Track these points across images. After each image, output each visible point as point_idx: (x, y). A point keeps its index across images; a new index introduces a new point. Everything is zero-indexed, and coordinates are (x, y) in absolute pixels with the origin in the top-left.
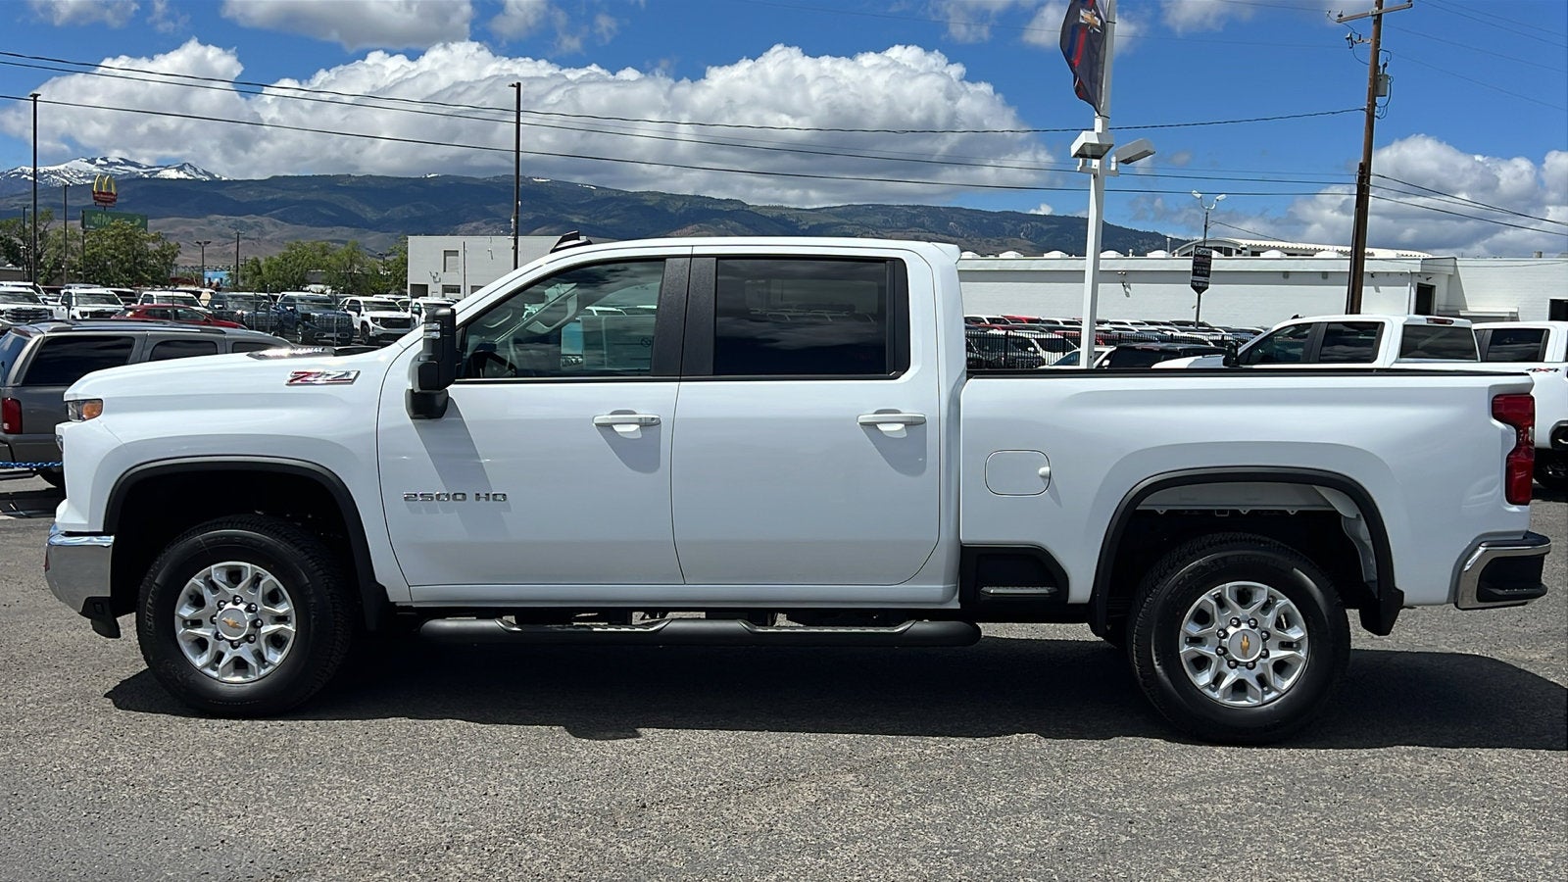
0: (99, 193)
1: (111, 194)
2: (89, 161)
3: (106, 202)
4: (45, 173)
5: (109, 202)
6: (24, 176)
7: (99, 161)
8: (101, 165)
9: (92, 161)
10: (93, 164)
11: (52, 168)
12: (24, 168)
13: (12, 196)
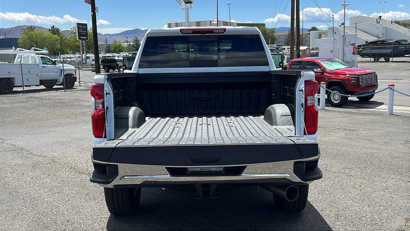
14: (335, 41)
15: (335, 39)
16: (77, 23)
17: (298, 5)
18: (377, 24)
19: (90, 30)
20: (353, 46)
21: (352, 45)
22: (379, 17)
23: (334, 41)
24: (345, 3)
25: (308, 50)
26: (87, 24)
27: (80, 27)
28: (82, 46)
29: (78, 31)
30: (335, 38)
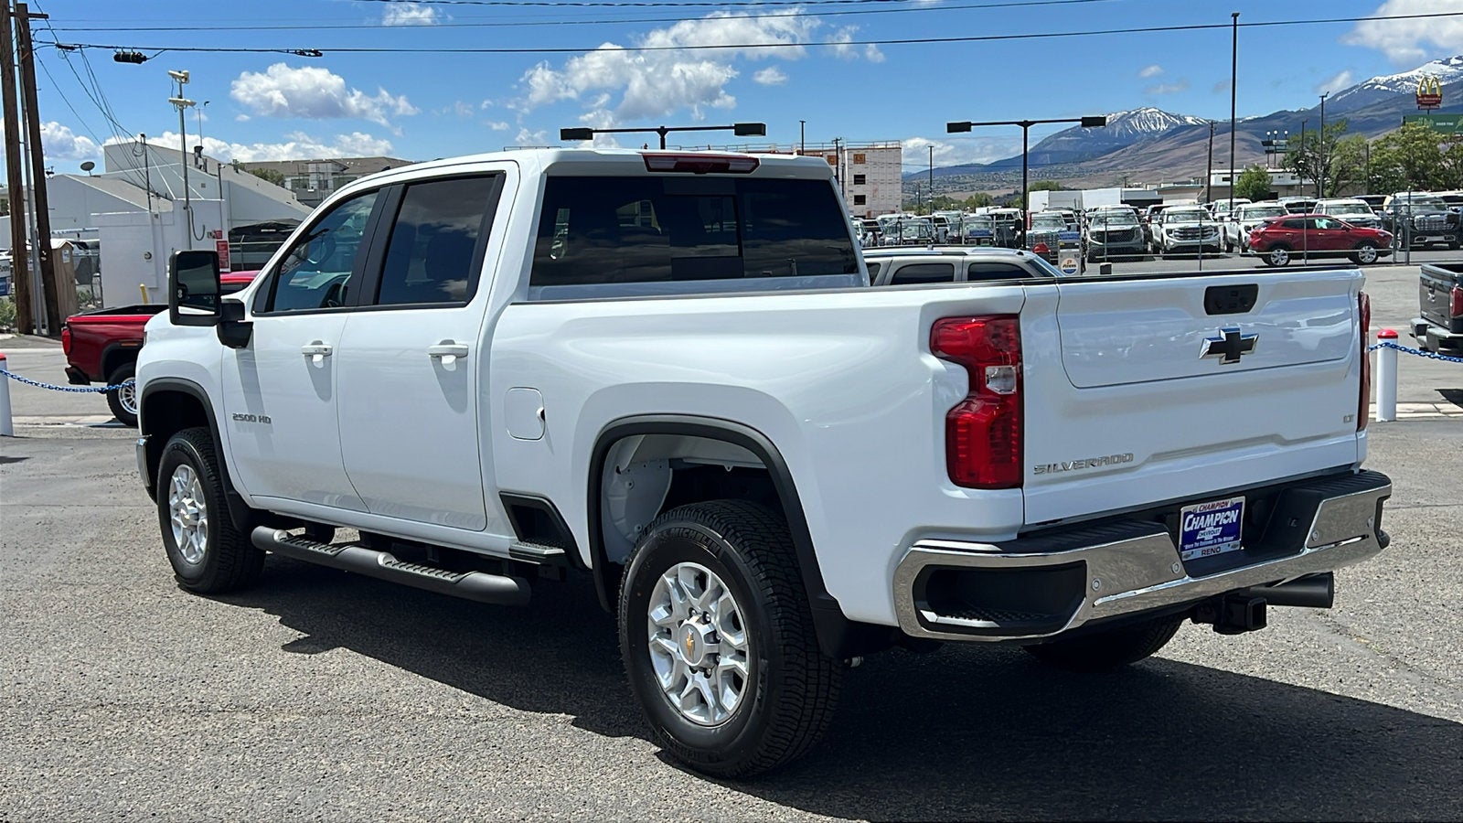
0: (1423, 96)
1: (1436, 96)
2: (1443, 63)
3: (1430, 105)
4: (1398, 80)
5: (1433, 104)
6: (1378, 86)
7: (1453, 61)
8: (1455, 65)
9: (1447, 62)
10: (1447, 65)
11: (1405, 75)
12: (1377, 78)
13: (1365, 108)
14: (157, 221)
15: (156, 216)
17: (33, 93)
18: (199, 171)
20: (216, 240)
21: (214, 237)
22: (195, 148)
23: (152, 220)
24: (180, 97)
25: (68, 252)
30: (157, 212)
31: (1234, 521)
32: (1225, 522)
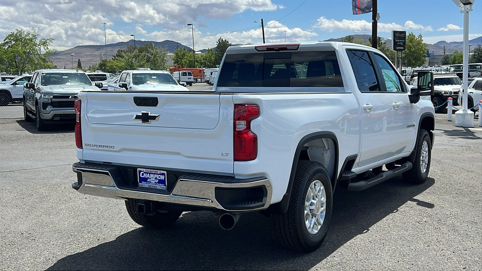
16: (394, 31)
19: (418, 38)
26: (405, 31)
27: (396, 36)
28: (397, 58)
29: (394, 40)
31: (163, 179)
32: (159, 178)
